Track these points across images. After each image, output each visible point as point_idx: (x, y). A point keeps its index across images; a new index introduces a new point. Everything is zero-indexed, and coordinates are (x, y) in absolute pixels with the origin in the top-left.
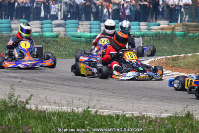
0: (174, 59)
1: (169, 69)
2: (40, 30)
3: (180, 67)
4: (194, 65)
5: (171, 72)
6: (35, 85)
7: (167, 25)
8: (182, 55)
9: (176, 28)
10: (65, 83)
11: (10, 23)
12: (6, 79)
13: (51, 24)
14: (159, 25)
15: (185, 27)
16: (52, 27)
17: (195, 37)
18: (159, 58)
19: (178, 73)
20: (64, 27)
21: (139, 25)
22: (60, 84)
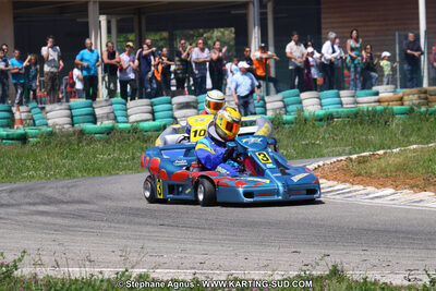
0: (362, 161)
1: (348, 181)
2: (150, 116)
3: (370, 175)
4: (397, 170)
5: (348, 185)
6: (76, 226)
7: (391, 94)
8: (381, 152)
9: (406, 98)
10: (137, 219)
11: (91, 106)
12: (25, 218)
13: (170, 103)
14: (377, 94)
15: (423, 96)
16: (171, 110)
17: (430, 114)
18: (335, 160)
19: (361, 187)
20: (195, 108)
21: (339, 96)
22: (124, 222)
